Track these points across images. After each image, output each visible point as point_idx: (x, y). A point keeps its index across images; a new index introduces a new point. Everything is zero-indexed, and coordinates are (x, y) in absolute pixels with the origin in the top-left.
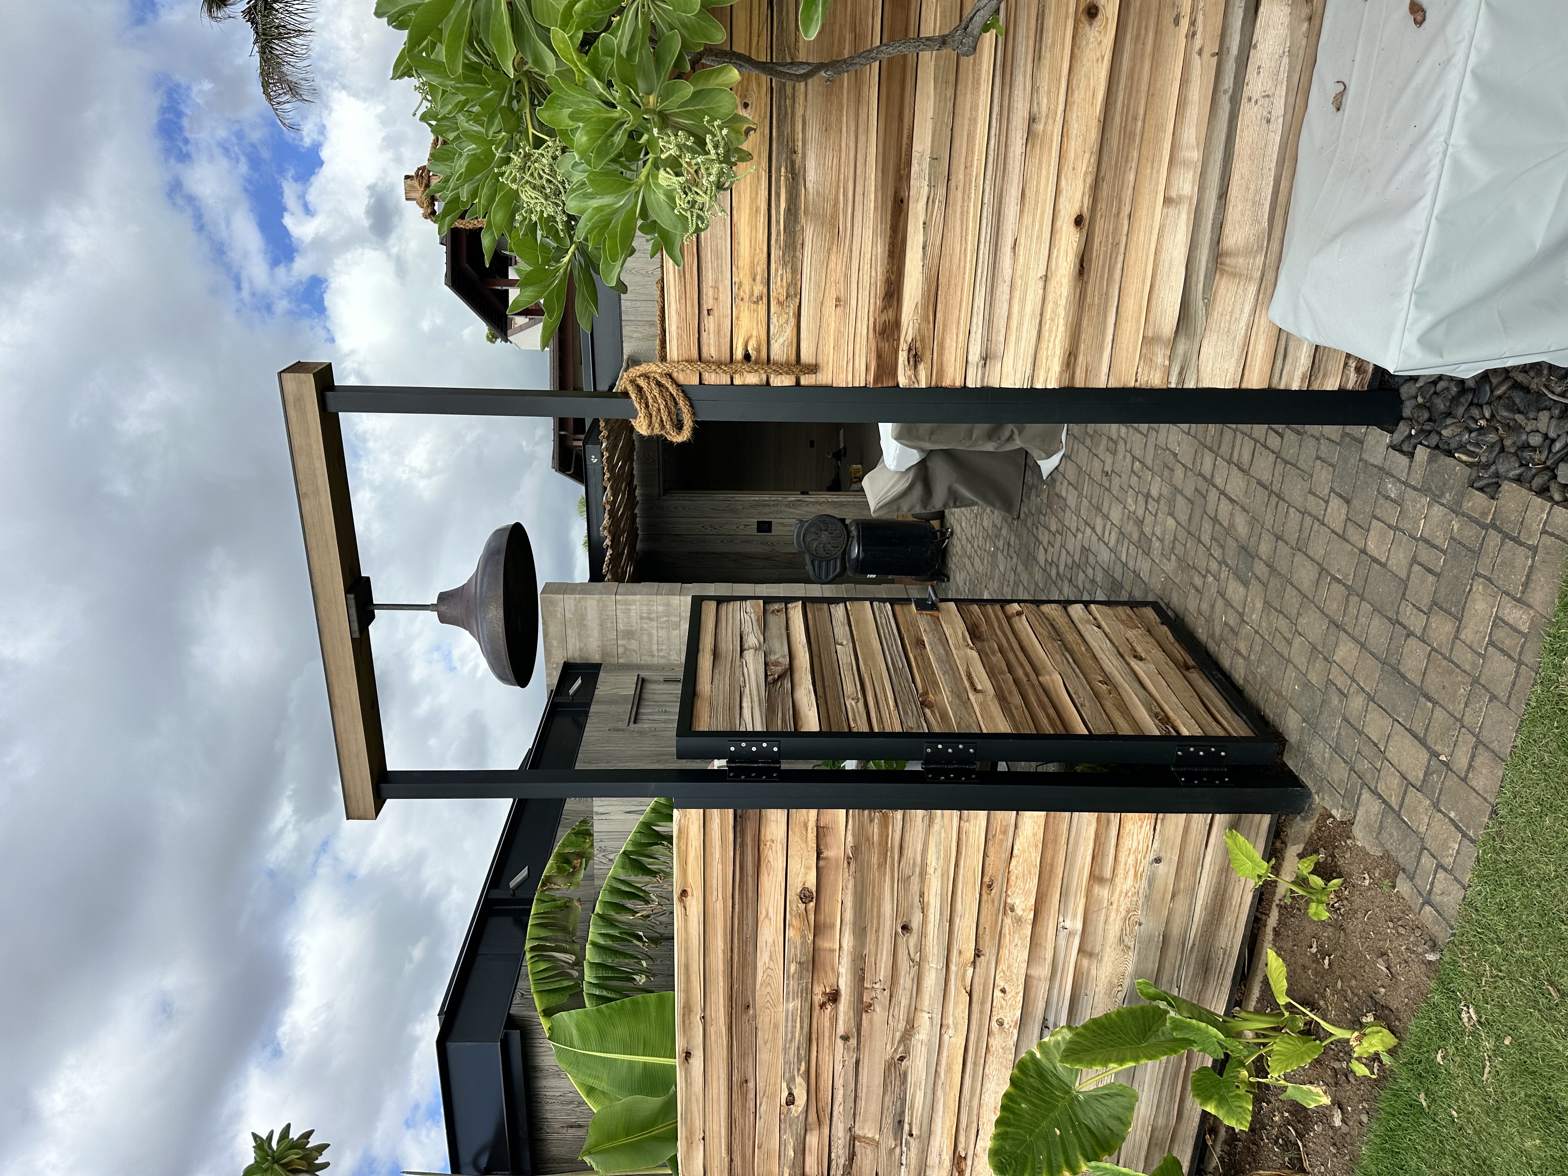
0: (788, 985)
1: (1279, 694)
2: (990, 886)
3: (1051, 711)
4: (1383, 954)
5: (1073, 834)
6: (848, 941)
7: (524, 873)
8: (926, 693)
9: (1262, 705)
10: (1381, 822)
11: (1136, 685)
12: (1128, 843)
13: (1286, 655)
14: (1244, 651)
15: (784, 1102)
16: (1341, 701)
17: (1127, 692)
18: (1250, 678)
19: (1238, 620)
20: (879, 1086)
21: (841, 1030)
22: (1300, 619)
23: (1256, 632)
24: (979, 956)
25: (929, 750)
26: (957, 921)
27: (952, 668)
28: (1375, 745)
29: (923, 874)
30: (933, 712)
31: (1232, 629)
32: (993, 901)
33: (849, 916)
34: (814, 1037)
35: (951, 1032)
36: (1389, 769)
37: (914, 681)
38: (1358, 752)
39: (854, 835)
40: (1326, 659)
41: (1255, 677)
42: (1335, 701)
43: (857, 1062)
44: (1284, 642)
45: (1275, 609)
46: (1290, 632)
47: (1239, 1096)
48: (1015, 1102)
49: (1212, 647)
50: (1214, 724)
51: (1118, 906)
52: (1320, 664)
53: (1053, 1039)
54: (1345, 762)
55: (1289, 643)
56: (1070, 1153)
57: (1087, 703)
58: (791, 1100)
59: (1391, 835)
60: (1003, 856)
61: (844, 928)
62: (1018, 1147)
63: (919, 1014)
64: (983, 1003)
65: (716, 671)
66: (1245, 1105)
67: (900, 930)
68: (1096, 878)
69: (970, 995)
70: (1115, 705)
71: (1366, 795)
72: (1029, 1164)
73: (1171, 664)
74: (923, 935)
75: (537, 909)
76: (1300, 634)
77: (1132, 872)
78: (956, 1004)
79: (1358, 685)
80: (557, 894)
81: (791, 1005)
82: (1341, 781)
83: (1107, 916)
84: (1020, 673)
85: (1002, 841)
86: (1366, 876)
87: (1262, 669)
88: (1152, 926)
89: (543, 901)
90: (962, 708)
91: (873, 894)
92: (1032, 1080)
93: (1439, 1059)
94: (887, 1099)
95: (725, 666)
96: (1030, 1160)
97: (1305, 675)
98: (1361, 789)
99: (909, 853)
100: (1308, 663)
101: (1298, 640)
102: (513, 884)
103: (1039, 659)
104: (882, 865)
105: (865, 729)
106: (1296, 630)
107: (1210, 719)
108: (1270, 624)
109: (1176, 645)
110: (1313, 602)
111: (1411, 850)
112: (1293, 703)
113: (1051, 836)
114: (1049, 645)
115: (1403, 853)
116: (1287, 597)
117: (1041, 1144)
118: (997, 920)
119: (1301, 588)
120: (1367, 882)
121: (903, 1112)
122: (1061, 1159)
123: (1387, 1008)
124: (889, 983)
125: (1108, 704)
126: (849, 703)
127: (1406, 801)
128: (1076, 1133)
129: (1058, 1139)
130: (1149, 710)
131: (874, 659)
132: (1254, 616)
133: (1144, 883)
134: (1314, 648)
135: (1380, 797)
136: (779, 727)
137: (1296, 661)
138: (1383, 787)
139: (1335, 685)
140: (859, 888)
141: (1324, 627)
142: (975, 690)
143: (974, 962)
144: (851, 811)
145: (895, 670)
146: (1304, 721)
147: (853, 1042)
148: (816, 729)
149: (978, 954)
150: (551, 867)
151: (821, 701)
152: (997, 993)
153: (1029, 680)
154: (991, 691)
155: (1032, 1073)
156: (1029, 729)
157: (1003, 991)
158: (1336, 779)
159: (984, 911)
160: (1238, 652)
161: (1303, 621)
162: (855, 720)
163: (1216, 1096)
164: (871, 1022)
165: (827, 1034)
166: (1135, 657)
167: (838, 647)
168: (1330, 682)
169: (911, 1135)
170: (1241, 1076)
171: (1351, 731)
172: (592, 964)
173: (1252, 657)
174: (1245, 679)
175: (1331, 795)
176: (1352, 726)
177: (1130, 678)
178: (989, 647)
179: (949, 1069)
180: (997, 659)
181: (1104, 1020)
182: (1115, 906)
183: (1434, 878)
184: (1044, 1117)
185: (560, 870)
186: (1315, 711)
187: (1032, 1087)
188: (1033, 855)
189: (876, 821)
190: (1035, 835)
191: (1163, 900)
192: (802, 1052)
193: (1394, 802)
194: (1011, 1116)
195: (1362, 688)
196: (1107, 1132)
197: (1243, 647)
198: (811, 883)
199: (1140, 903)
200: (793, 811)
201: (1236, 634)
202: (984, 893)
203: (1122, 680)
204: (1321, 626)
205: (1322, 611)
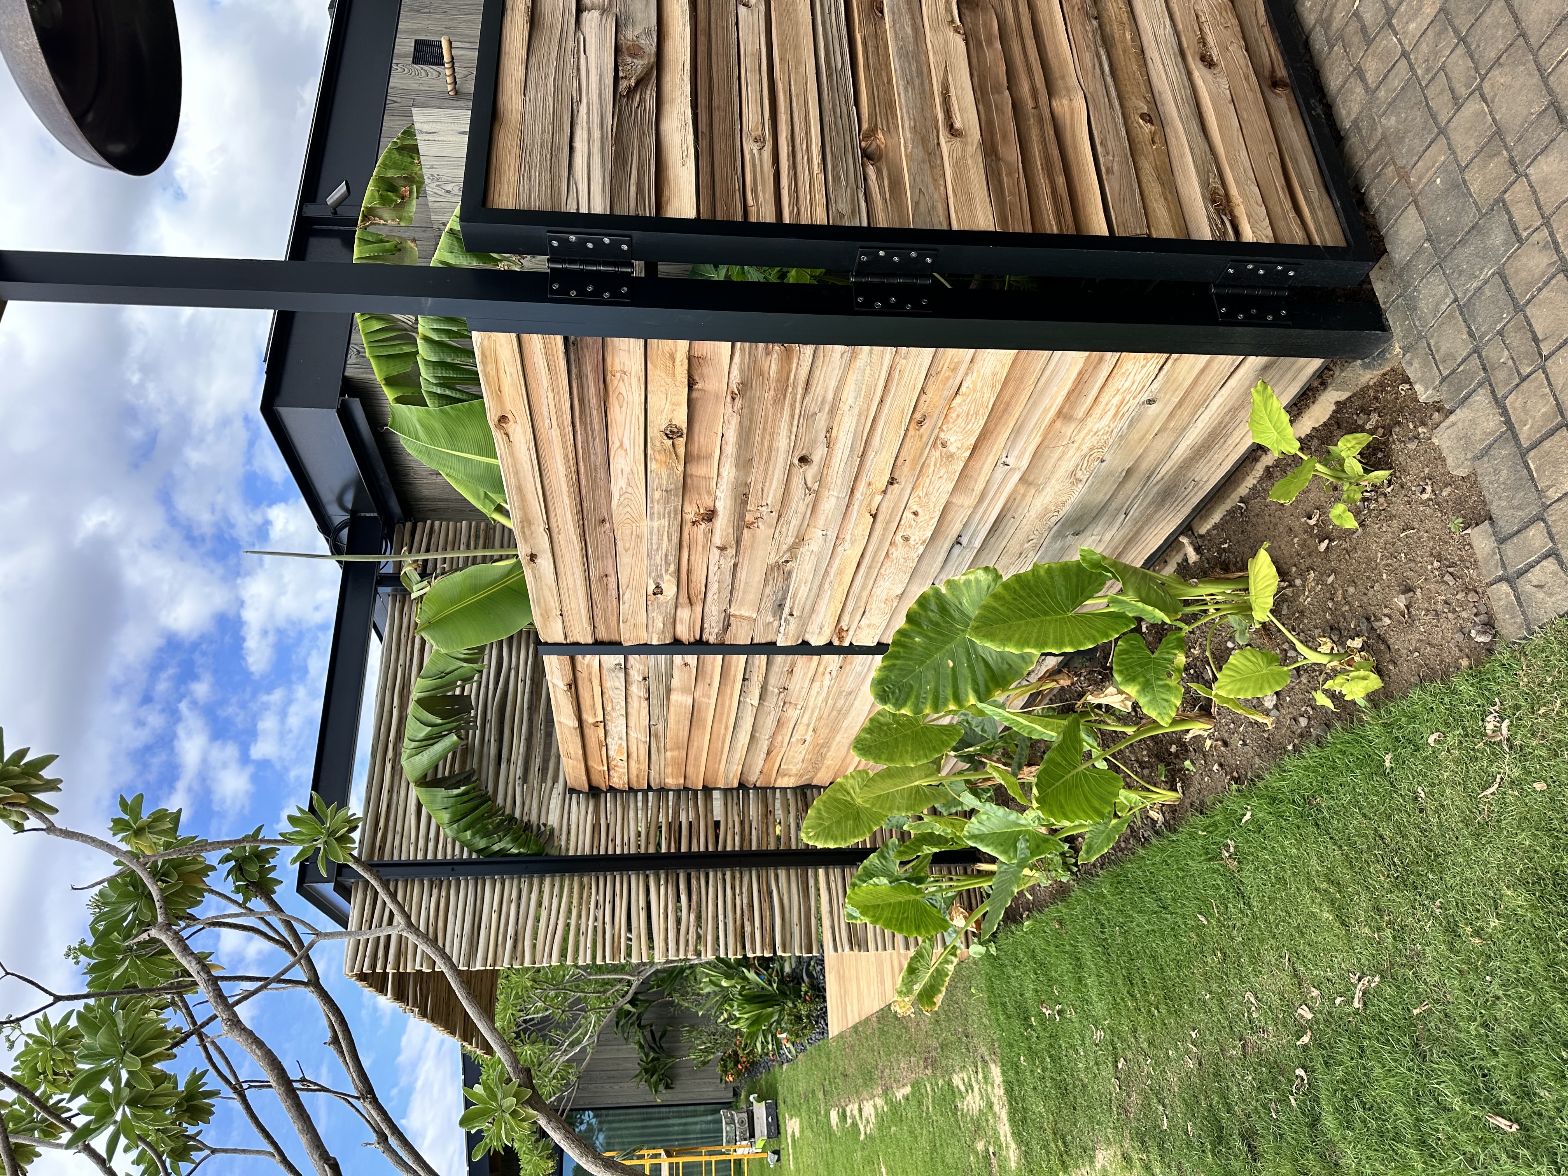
0: (652, 508)
1: (1403, 176)
2: (920, 423)
3: (1061, 180)
4: (1408, 589)
5: (1048, 372)
6: (729, 472)
7: (342, 189)
8: (872, 133)
9: (1367, 178)
10: (1490, 446)
11: (1195, 127)
12: (1117, 382)
13: (1443, 118)
14: (1370, 77)
15: (650, 592)
16: (1506, 243)
17: (1177, 138)
18: (1364, 125)
19: (1381, 18)
20: (760, 582)
21: (717, 541)
22: (1495, 72)
23: (1405, 54)
24: (892, 484)
25: (864, 258)
26: (871, 455)
27: (920, 73)
28: (1536, 340)
29: (833, 411)
30: (879, 172)
31: (1364, 29)
32: (921, 437)
33: (730, 449)
34: (685, 544)
35: (847, 545)
36: (1541, 386)
37: (857, 103)
38: (1500, 333)
39: (741, 371)
40: (1512, 162)
41: (1373, 129)
42: (1498, 236)
43: (735, 566)
44: (1447, 96)
45: (1456, 32)
46: (1467, 86)
47: (1168, 687)
48: (910, 637)
49: (1319, 42)
50: (1292, 215)
51: (1081, 444)
52: (1497, 166)
53: (964, 578)
54: (1471, 334)
55: (1458, 104)
56: (961, 685)
57: (1116, 167)
58: (658, 591)
59: (1496, 472)
60: (946, 393)
61: (723, 459)
62: (905, 676)
63: (811, 529)
64: (888, 523)
65: (533, 60)
66: (1173, 699)
67: (796, 462)
68: (1063, 415)
69: (875, 516)
70: (1156, 169)
71: (1482, 398)
72: (914, 694)
73: (1253, 78)
74: (826, 464)
75: (360, 252)
76: (1483, 98)
77: (1112, 412)
78: (856, 525)
79: (1552, 234)
80: (384, 233)
81: (656, 524)
82: (1450, 356)
83: (1064, 453)
84: (1025, 88)
85: (948, 378)
86: (1429, 489)
87: (1391, 122)
88: (1117, 462)
89: (367, 242)
90: (926, 166)
91: (765, 429)
92: (931, 614)
93: (1431, 740)
94: (768, 591)
95: (548, 48)
96: (915, 689)
97: (1463, 170)
98: (1480, 385)
99: (817, 389)
100: (1478, 153)
101: (1474, 106)
102: (331, 199)
103: (1058, 55)
104: (779, 401)
105: (769, 217)
106: (1479, 88)
107: (1288, 205)
108: (1435, 52)
109: (1267, 30)
110: (1535, 55)
111: (1519, 508)
112: (1422, 202)
113: (1017, 373)
114: (1079, 27)
115: (1503, 504)
116: (1487, 19)
117: (930, 675)
118: (921, 454)
119: (1522, 15)
120: (1425, 496)
121: (785, 599)
122: (949, 692)
123: (1384, 642)
124: (777, 507)
125: (1147, 167)
126: (750, 147)
127: (1547, 444)
128: (971, 667)
129: (949, 671)
130: (1205, 184)
131: (797, 47)
132: (1412, 26)
133: (1124, 423)
134: (1499, 133)
135: (1505, 412)
136: (629, 207)
137: (1457, 137)
138: (1518, 405)
139: (1508, 212)
140: (746, 423)
141: (1536, 109)
142: (951, 127)
143: (885, 492)
144: (738, 344)
145: (829, 76)
146: (1429, 239)
147: (731, 551)
148: (690, 213)
149: (892, 481)
150: (372, 195)
151: (704, 144)
152: (908, 514)
153: (1036, 107)
154: (975, 134)
155: (933, 607)
156: (1021, 225)
157: (915, 513)
158: (1443, 349)
159: (906, 446)
160: (1359, 72)
161: (1498, 77)
162: (755, 191)
163: (1141, 680)
164: (753, 536)
165: (700, 542)
166: (1203, 58)
167: (742, 10)
168: (1500, 201)
169: (791, 615)
170: (1176, 661)
171: (1503, 296)
172: (427, 362)
173: (1382, 94)
174: (1355, 122)
175: (1425, 364)
176: (1508, 290)
177: (1188, 110)
178: (985, 25)
179: (840, 572)
180: (993, 55)
181: (1030, 577)
182: (1076, 444)
183: (1538, 562)
184: (938, 649)
185: (385, 201)
186: (1453, 234)
187: (931, 621)
188: (986, 396)
189: (775, 355)
190: (994, 374)
191: (1141, 440)
192: (671, 558)
193: (1526, 434)
194: (901, 650)
195: (1555, 243)
196: (1006, 667)
197: (1372, 69)
198: (681, 419)
199: (1111, 441)
200: (653, 343)
201: (1369, 42)
202: (911, 428)
203: (1175, 114)
204: (1530, 103)
205: (1544, 79)
